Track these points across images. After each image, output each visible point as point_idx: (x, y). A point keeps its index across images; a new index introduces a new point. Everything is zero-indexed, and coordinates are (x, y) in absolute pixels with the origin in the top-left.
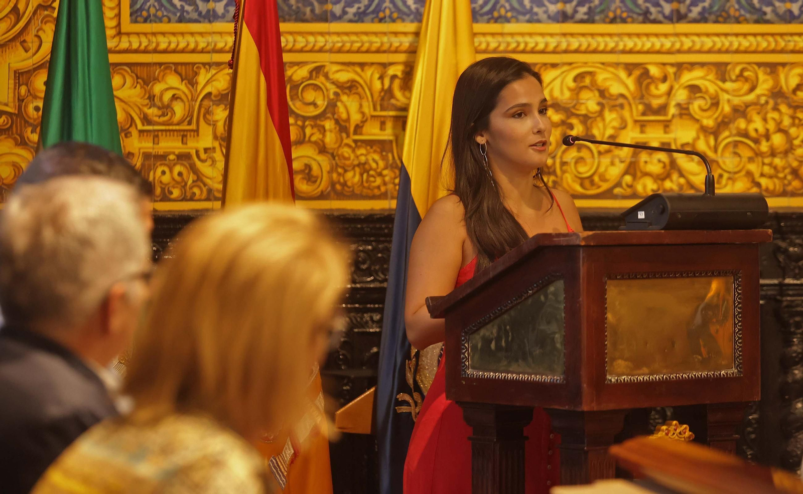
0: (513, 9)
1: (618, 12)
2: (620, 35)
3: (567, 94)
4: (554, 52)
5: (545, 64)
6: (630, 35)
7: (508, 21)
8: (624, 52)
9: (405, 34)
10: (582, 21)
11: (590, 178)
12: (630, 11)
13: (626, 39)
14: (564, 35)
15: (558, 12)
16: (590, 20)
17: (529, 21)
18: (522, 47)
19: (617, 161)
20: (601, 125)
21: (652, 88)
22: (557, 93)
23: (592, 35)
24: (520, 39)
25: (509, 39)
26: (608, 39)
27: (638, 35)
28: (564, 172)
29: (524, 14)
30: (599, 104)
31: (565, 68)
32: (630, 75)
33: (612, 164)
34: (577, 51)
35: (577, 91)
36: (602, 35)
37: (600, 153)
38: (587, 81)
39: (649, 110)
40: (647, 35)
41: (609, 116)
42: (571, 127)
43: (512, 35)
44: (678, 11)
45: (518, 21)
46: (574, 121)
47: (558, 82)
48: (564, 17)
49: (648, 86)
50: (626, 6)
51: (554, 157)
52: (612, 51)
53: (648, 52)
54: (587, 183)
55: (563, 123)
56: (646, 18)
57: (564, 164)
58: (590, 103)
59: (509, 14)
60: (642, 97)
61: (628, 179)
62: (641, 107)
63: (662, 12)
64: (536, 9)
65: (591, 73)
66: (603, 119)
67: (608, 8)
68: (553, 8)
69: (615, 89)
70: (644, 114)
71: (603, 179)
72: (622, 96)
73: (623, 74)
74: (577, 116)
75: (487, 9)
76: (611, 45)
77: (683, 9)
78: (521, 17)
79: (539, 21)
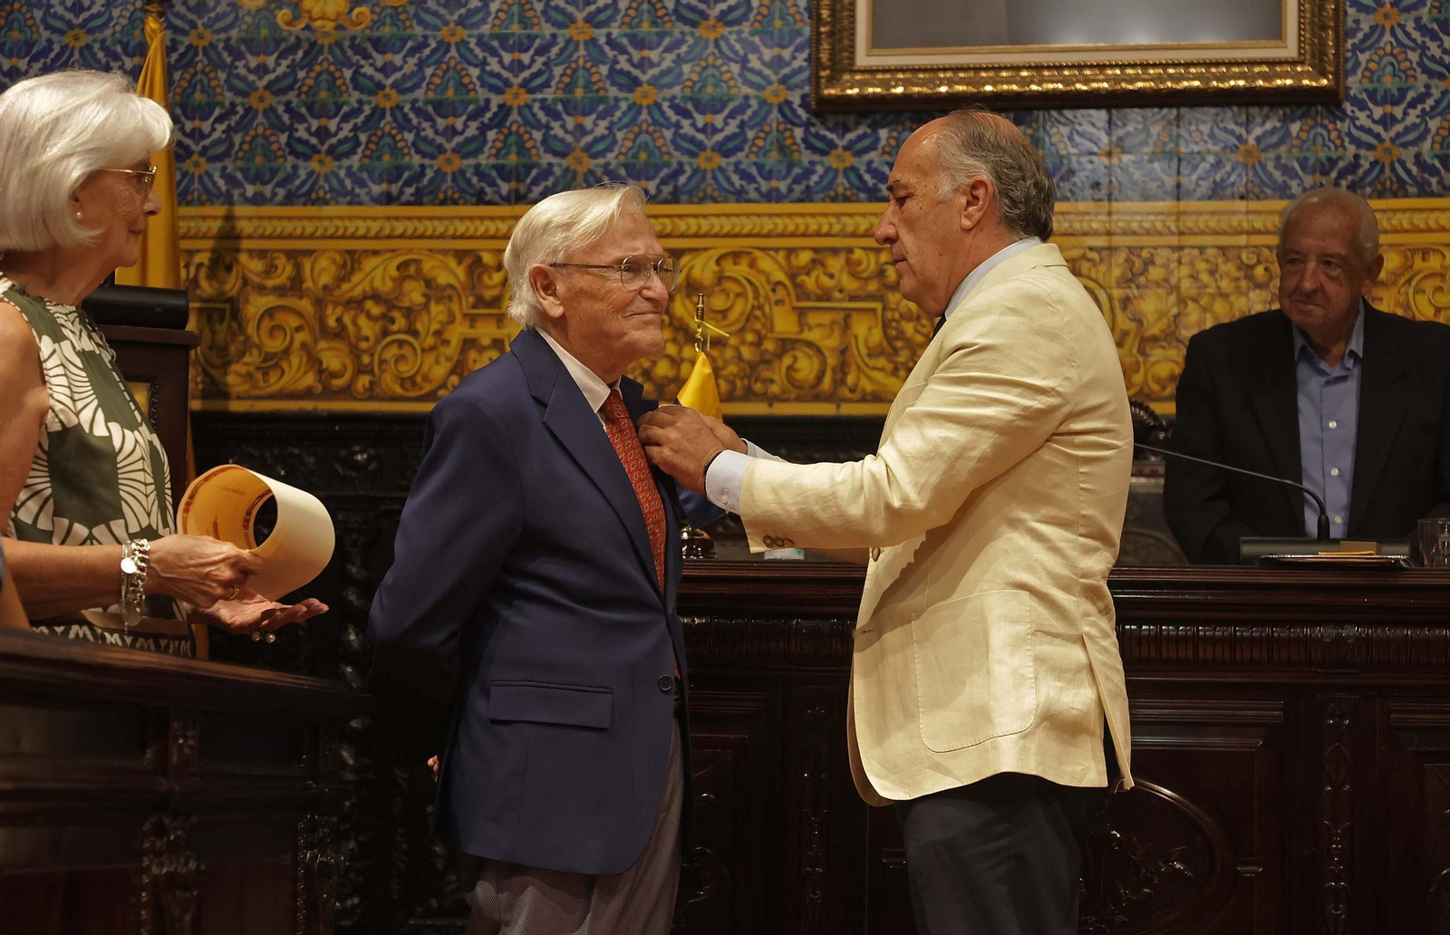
0: (332, 190)
1: (450, 193)
2: (450, 219)
3: (389, 285)
4: (377, 237)
5: (365, 252)
6: (461, 219)
7: (327, 203)
8: (454, 237)
9: (214, 218)
10: (408, 203)
11: (412, 378)
12: (462, 191)
13: (457, 223)
14: (388, 218)
15: (382, 193)
16: (417, 201)
17: (350, 203)
18: (340, 232)
19: (442, 360)
20: (425, 318)
21: (485, 278)
22: (378, 284)
23: (420, 219)
24: (339, 223)
25: (327, 223)
26: (436, 223)
27: (471, 219)
28: (382, 371)
29: (345, 195)
30: (424, 295)
31: (388, 255)
32: (460, 263)
33: (437, 362)
34: (401, 237)
35: (400, 281)
36: (431, 219)
37: (423, 350)
38: (412, 269)
39: (480, 302)
40: (482, 218)
41: (436, 309)
42: (393, 321)
43: (330, 218)
44: (517, 191)
45: (337, 203)
46: (396, 314)
47: (379, 272)
48: (388, 199)
49: (480, 277)
50: (458, 185)
51: (372, 355)
52: (442, 237)
53: (482, 237)
54: (408, 383)
55: (383, 316)
56: (481, 199)
57: (382, 362)
58: (414, 293)
59: (328, 196)
60: (473, 288)
61: (454, 379)
62: (471, 299)
63: (498, 193)
64: (357, 190)
65: (417, 262)
66: (429, 312)
67: (438, 188)
68: (376, 189)
69: (443, 279)
70: (474, 307)
71: (426, 379)
72: (451, 286)
73: (452, 262)
74: (400, 309)
75: (305, 189)
76: (440, 229)
77: (522, 189)
78: (341, 199)
79: (360, 203)
